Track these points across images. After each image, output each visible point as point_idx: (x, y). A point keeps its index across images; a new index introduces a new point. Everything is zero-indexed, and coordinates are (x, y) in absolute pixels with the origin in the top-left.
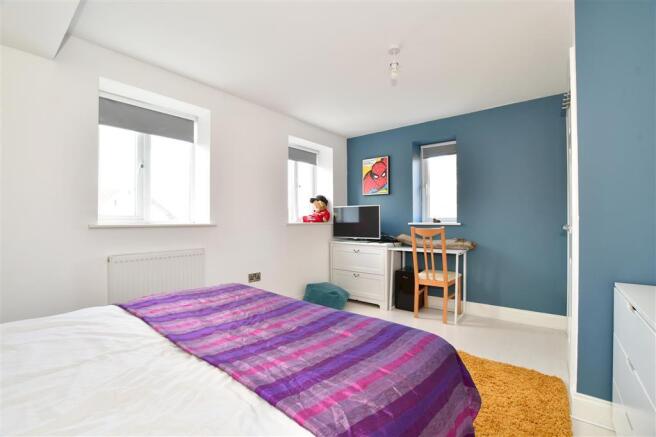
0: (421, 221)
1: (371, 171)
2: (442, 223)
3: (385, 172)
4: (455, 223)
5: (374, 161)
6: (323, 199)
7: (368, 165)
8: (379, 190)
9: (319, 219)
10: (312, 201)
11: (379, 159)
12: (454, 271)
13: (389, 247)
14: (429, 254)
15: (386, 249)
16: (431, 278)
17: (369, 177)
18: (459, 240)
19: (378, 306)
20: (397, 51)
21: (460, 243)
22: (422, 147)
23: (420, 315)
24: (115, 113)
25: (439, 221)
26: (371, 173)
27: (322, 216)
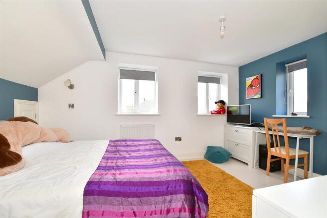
0: (286, 114)
1: (251, 85)
2: (298, 116)
3: (259, 84)
4: (306, 116)
5: (252, 78)
6: (222, 102)
7: (249, 81)
8: (255, 95)
9: (218, 113)
10: (216, 103)
11: (255, 77)
12: (295, 148)
13: (254, 129)
14: (276, 136)
15: (252, 131)
16: (278, 152)
17: (250, 88)
18: (305, 128)
19: (247, 164)
20: (224, 20)
21: (305, 130)
22: (286, 65)
23: (271, 173)
24: (126, 74)
25: (296, 115)
26: (251, 86)
27: (221, 111)
